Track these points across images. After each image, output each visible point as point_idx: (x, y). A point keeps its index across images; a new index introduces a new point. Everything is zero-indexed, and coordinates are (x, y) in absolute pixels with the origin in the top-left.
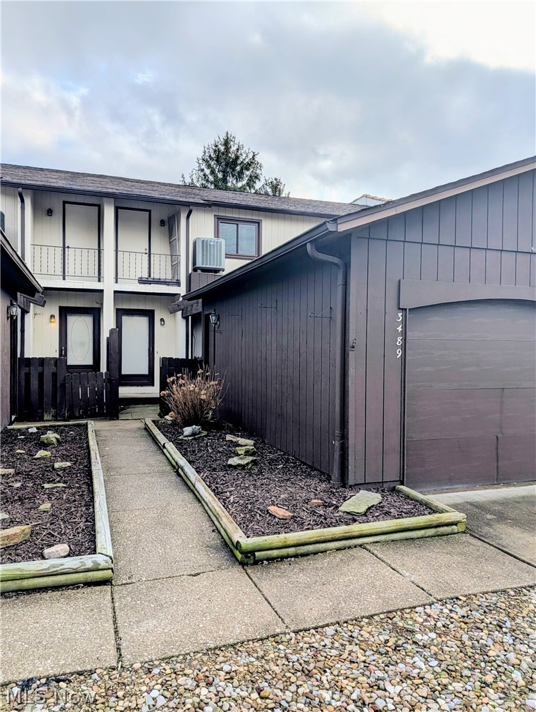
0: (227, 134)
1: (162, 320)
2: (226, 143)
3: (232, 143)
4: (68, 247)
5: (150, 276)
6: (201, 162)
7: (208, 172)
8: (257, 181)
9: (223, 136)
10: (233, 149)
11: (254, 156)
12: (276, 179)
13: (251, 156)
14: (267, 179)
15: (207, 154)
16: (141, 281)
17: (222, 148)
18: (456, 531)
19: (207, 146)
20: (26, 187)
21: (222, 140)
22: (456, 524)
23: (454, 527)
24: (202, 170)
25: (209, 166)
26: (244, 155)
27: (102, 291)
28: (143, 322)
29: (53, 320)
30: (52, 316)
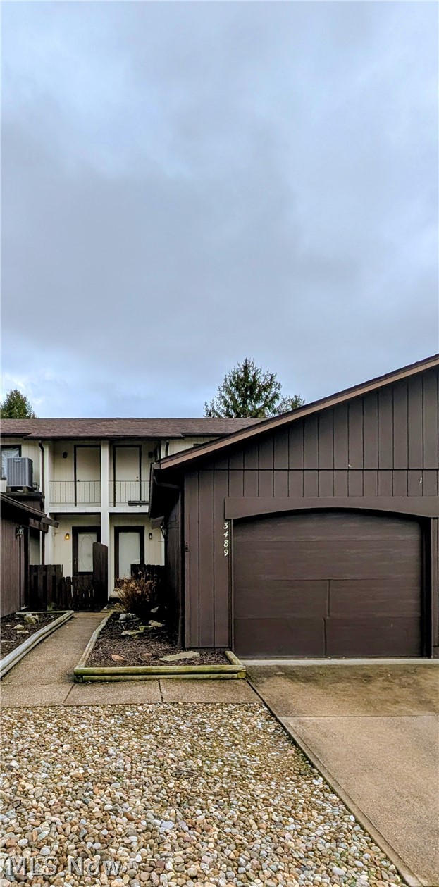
0: (246, 360)
1: (151, 534)
2: (246, 368)
3: (251, 369)
4: (78, 481)
5: (140, 499)
6: (222, 389)
7: (227, 398)
8: (276, 401)
9: (242, 363)
10: (252, 373)
11: (272, 378)
12: (296, 397)
13: (269, 378)
14: (285, 397)
15: (228, 382)
16: (130, 504)
17: (242, 374)
18: (236, 677)
19: (227, 374)
20: (44, 439)
21: (241, 367)
22: (237, 673)
23: (236, 675)
24: (223, 397)
25: (229, 392)
26: (263, 378)
27: (100, 514)
28: (136, 536)
29: (67, 537)
30: (68, 535)
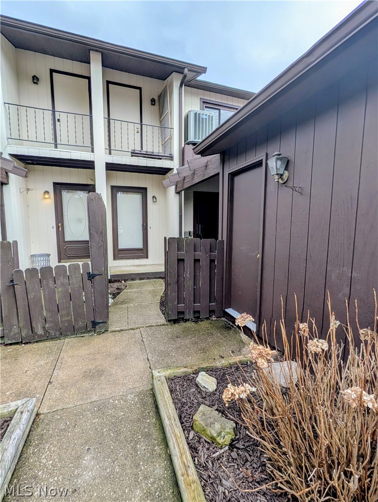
1: (154, 197)
5: (142, 149)
16: (134, 154)
27: (92, 163)
29: (47, 196)
30: (46, 192)
